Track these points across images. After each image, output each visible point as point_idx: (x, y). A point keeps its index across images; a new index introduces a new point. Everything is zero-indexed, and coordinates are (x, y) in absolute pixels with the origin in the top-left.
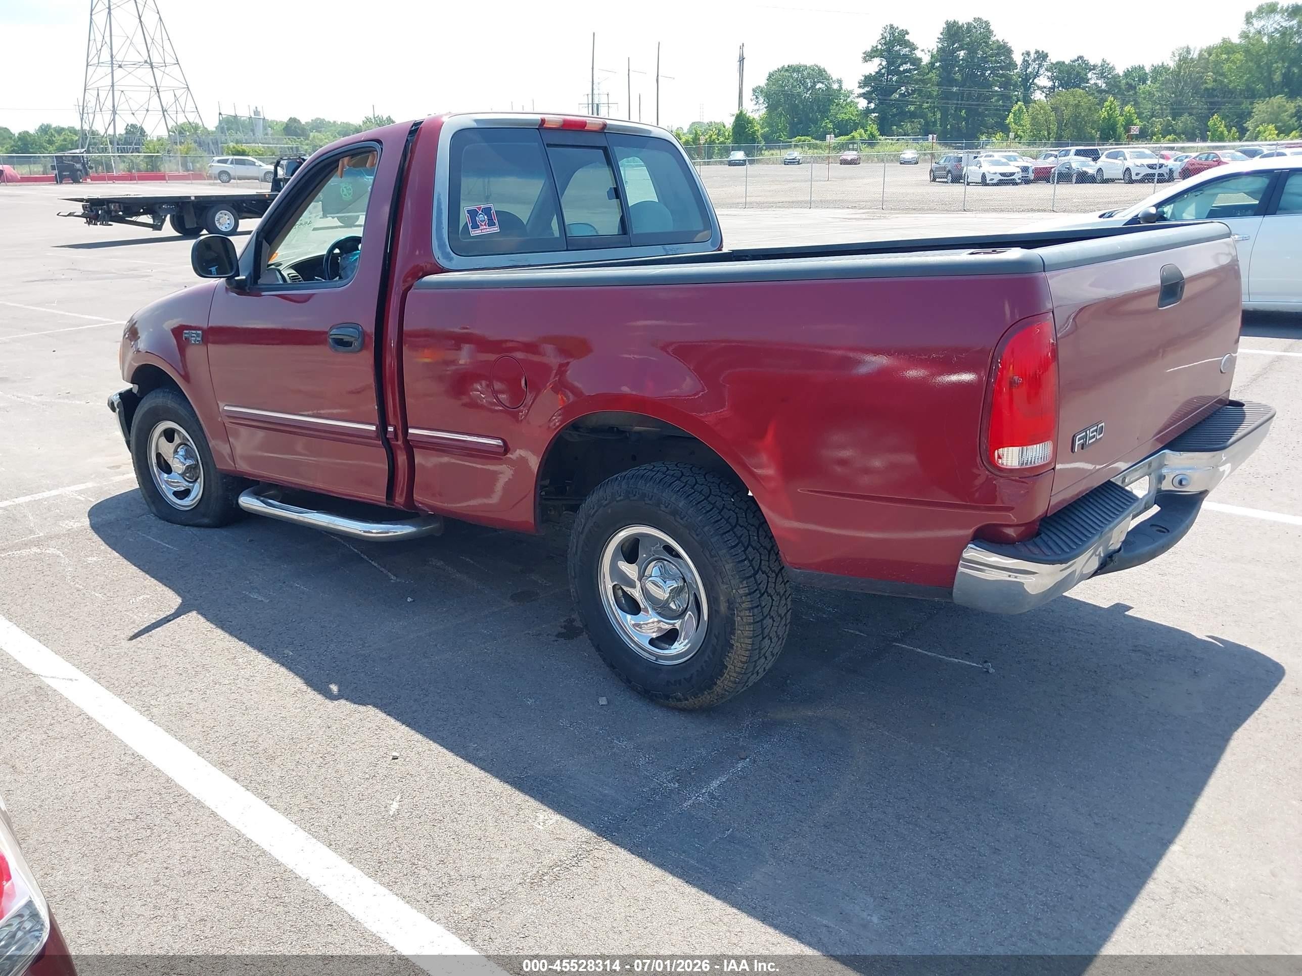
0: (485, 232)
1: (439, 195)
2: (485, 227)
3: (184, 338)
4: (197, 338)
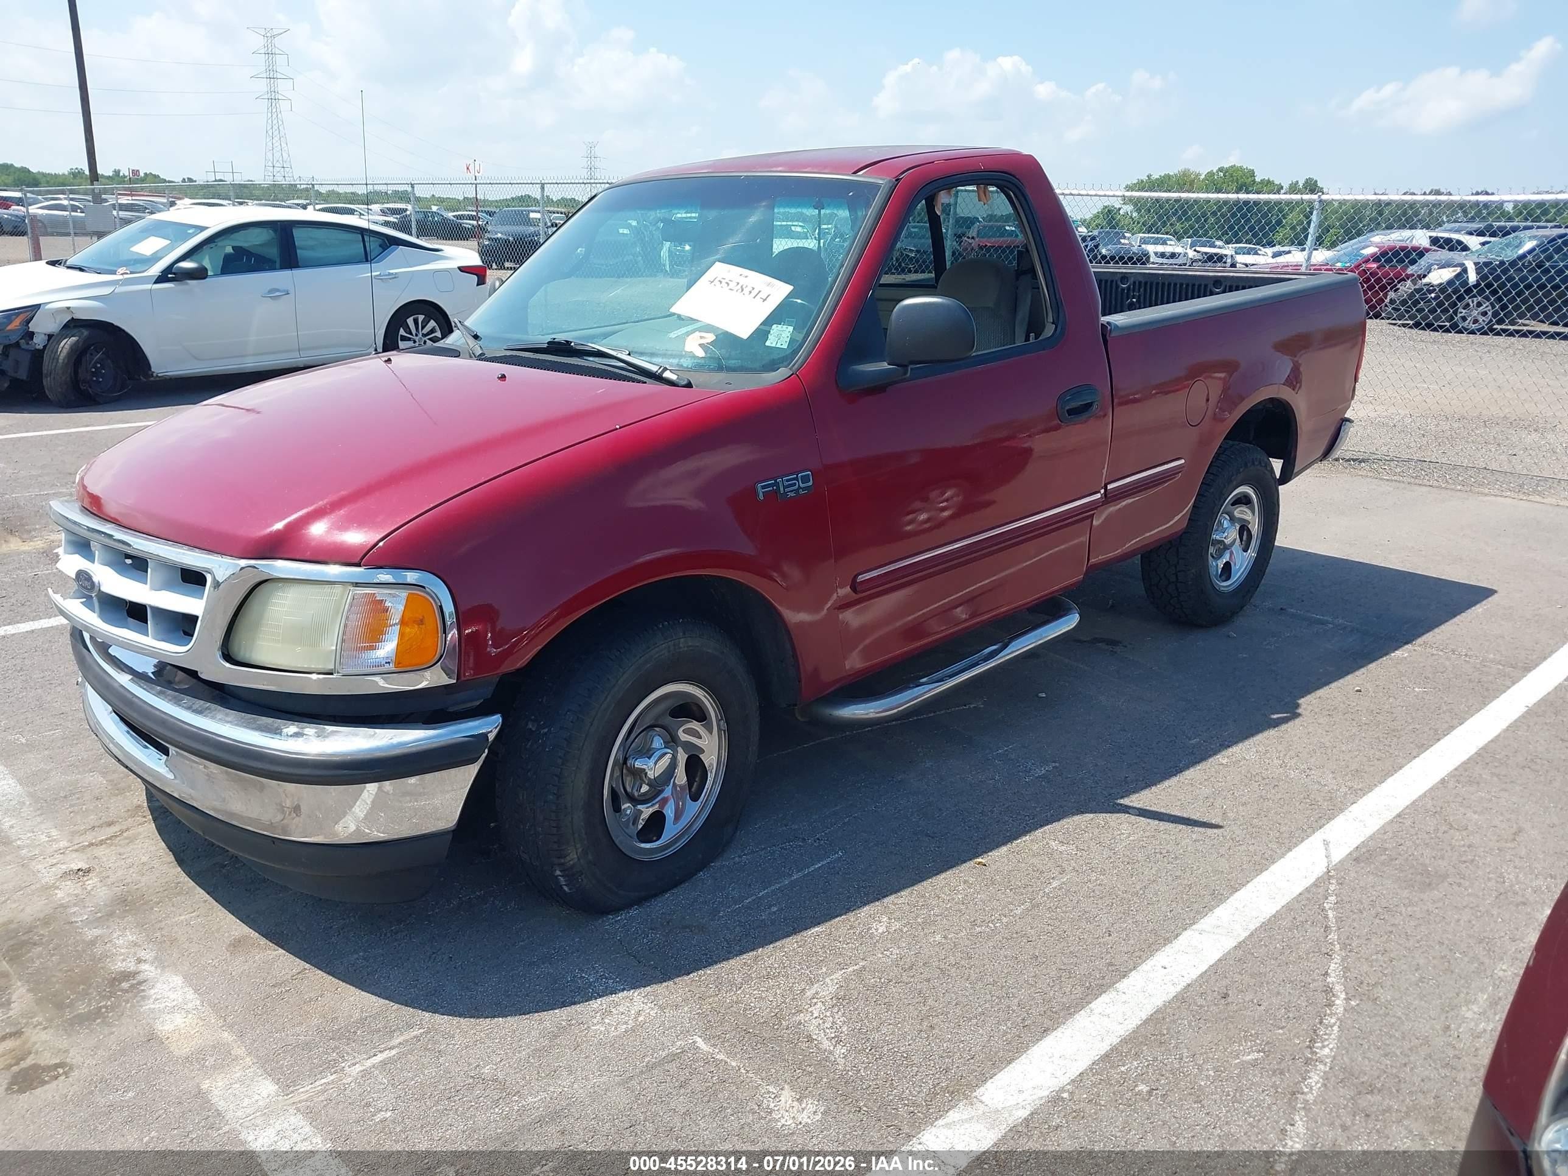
3: (761, 497)
4: (802, 485)
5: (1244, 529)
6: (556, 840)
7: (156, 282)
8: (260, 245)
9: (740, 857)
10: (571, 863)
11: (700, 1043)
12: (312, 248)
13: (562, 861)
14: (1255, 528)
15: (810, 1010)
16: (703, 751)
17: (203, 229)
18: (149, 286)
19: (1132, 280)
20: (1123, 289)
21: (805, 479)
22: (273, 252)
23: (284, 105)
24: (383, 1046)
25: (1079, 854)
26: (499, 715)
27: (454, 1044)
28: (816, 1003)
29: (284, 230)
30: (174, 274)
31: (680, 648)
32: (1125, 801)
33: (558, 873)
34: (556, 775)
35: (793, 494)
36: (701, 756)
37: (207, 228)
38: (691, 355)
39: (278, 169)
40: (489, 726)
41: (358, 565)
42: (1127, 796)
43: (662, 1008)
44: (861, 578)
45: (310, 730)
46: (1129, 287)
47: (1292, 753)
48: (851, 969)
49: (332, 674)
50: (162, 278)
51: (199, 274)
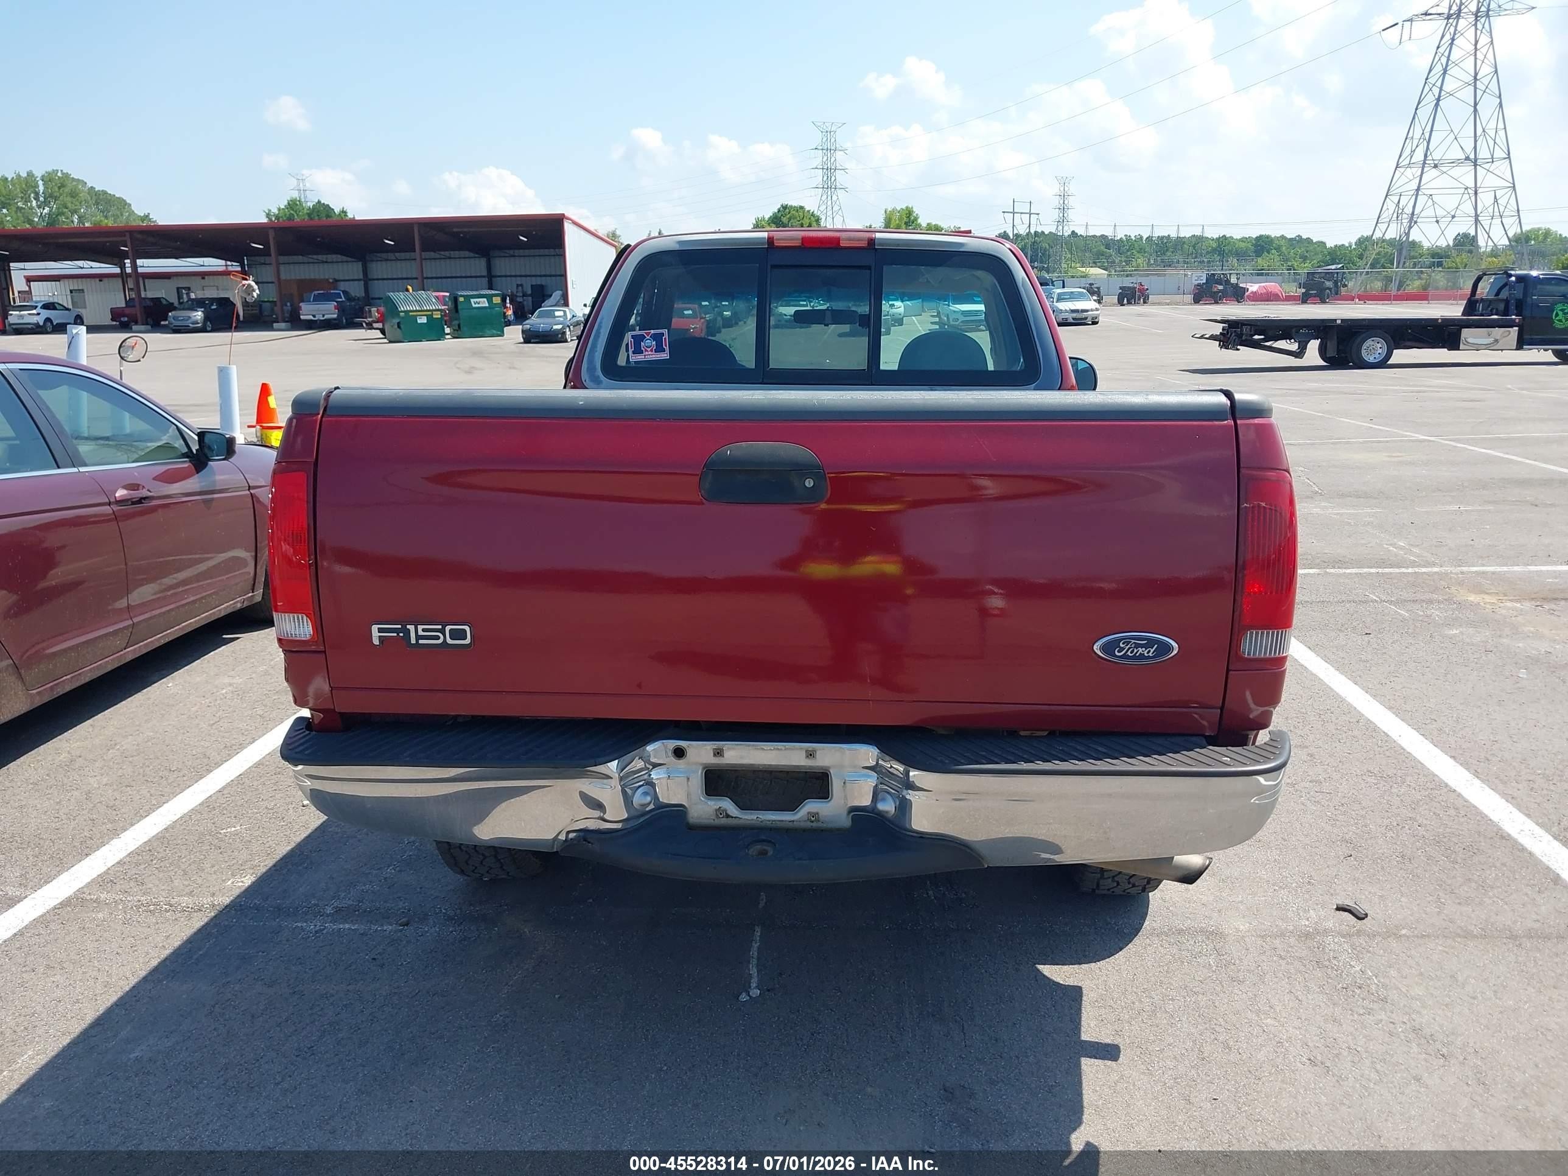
0: (649, 358)
1: (603, 319)
2: (650, 353)
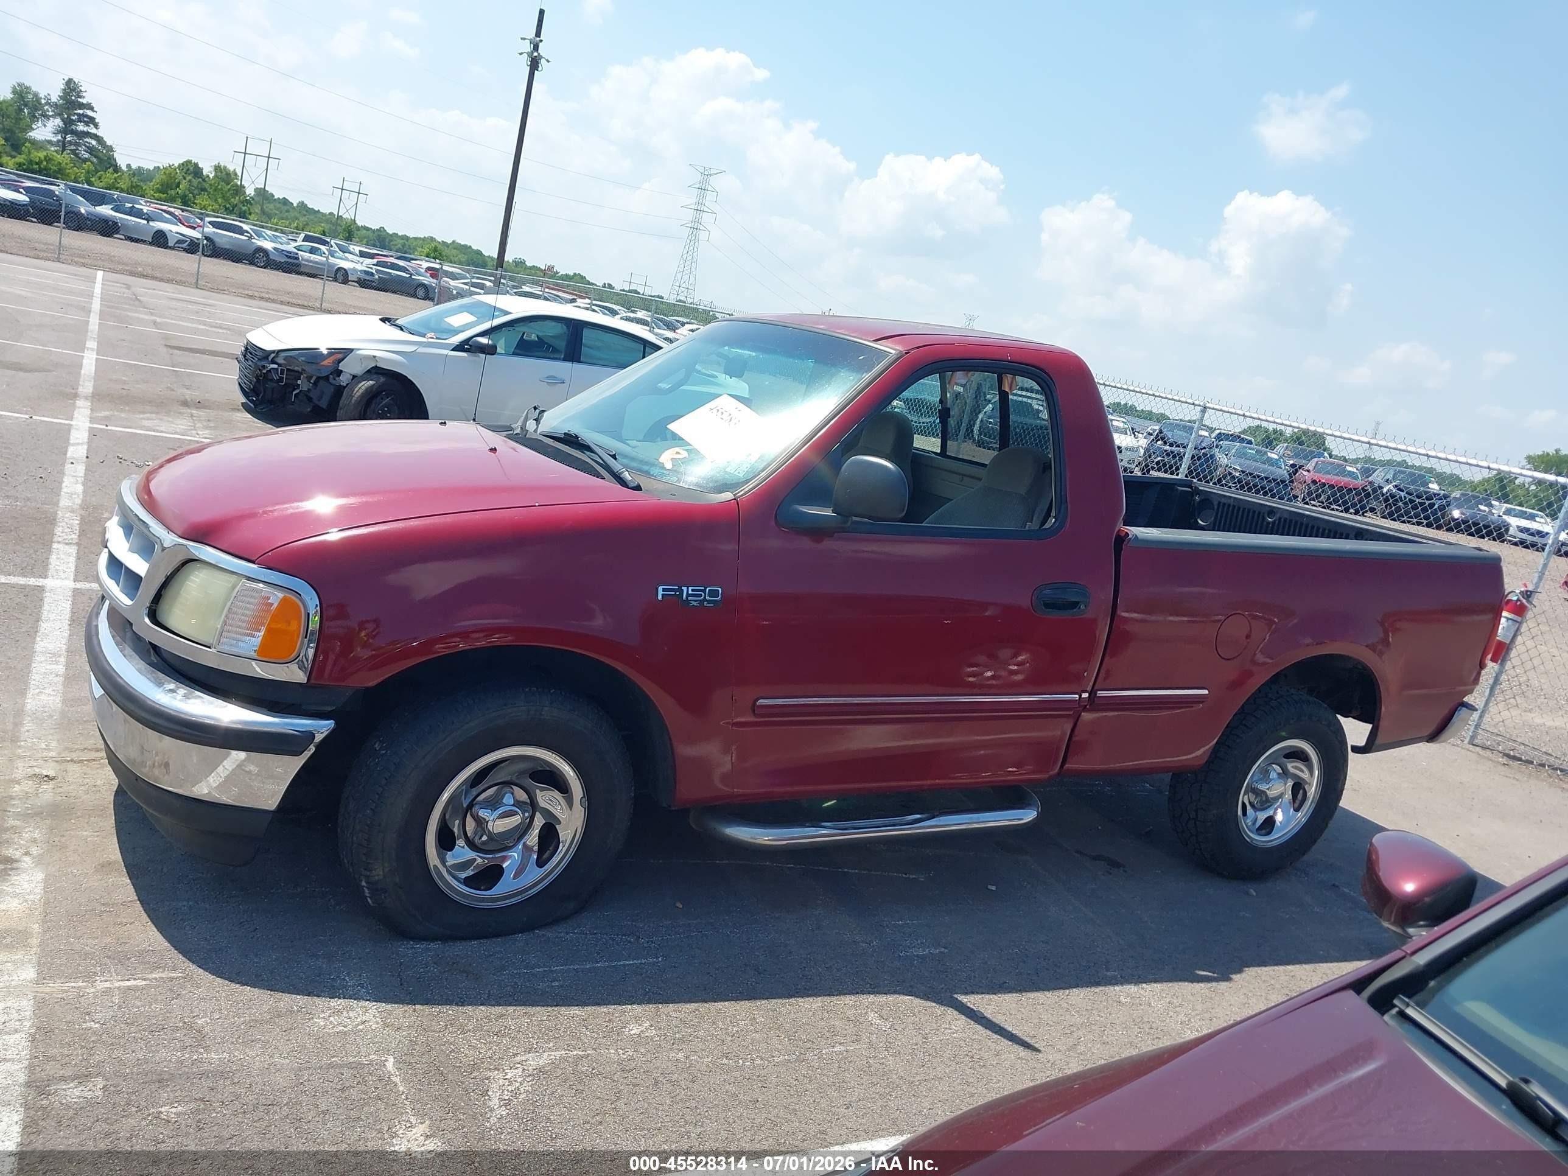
3: (660, 597)
4: (707, 598)
5: (1298, 787)
6: (365, 852)
7: (453, 350)
8: (551, 336)
9: (567, 933)
10: (376, 878)
11: (390, 1064)
12: (598, 348)
13: (368, 873)
14: (1313, 790)
15: (507, 1071)
16: (559, 823)
17: (507, 313)
18: (446, 352)
19: (1278, 515)
20: (1269, 523)
21: (715, 594)
22: (562, 344)
23: (703, 235)
24: (140, 976)
25: (889, 1031)
26: (332, 721)
27: (195, 994)
28: (517, 1068)
29: (576, 328)
30: (470, 346)
31: (541, 715)
32: (963, 999)
33: (364, 884)
34: (378, 794)
35: (695, 604)
36: (557, 826)
37: (511, 313)
38: (661, 465)
39: (683, 289)
40: (322, 728)
41: (253, 562)
42: (966, 994)
43: (385, 1025)
44: (761, 702)
45: (182, 691)
46: (1274, 522)
47: (1207, 1015)
48: (575, 1053)
49: (209, 647)
50: (459, 348)
51: (490, 350)
